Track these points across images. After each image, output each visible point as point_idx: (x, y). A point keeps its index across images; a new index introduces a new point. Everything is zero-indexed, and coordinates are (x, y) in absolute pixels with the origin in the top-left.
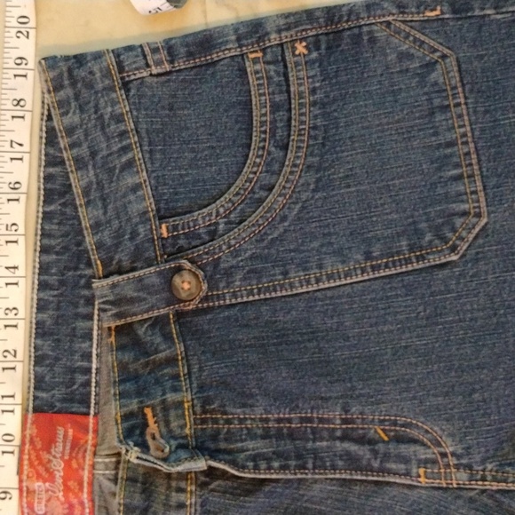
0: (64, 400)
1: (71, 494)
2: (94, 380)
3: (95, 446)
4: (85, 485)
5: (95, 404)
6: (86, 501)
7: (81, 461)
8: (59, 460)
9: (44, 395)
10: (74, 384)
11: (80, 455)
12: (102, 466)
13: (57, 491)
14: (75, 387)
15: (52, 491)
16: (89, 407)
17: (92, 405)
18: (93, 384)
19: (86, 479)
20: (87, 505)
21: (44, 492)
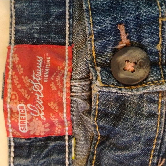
0: (41, 32)
1: (51, 114)
2: (67, 13)
3: (71, 71)
4: (65, 106)
5: (70, 35)
6: (66, 120)
7: (59, 84)
8: (39, 83)
9: (24, 28)
10: (50, 17)
11: (58, 79)
12: (78, 89)
13: (38, 112)
14: (51, 19)
15: (33, 112)
16: (64, 38)
17: (67, 36)
18: (67, 17)
19: (64, 101)
20: (66, 124)
21: (26, 114)
